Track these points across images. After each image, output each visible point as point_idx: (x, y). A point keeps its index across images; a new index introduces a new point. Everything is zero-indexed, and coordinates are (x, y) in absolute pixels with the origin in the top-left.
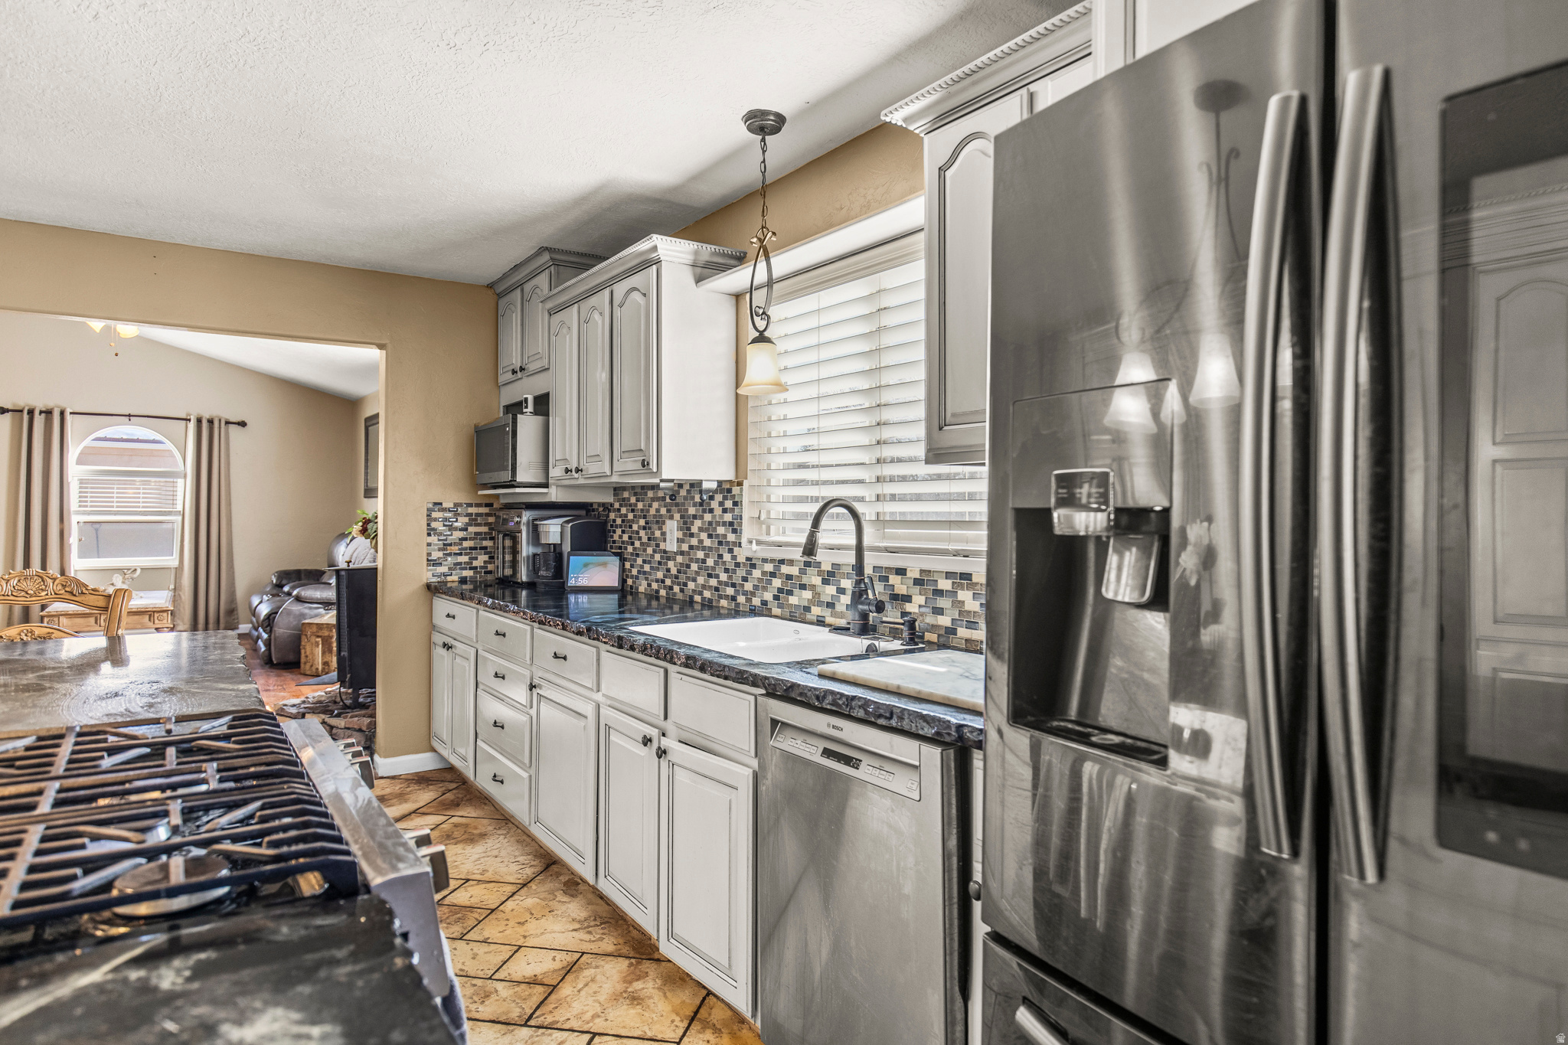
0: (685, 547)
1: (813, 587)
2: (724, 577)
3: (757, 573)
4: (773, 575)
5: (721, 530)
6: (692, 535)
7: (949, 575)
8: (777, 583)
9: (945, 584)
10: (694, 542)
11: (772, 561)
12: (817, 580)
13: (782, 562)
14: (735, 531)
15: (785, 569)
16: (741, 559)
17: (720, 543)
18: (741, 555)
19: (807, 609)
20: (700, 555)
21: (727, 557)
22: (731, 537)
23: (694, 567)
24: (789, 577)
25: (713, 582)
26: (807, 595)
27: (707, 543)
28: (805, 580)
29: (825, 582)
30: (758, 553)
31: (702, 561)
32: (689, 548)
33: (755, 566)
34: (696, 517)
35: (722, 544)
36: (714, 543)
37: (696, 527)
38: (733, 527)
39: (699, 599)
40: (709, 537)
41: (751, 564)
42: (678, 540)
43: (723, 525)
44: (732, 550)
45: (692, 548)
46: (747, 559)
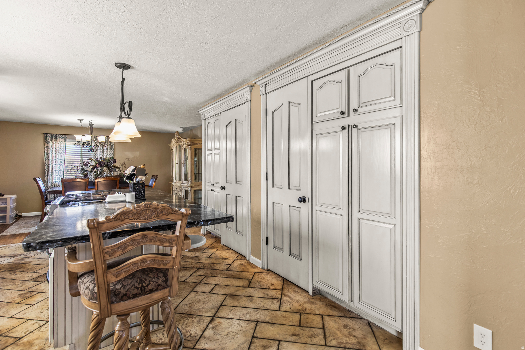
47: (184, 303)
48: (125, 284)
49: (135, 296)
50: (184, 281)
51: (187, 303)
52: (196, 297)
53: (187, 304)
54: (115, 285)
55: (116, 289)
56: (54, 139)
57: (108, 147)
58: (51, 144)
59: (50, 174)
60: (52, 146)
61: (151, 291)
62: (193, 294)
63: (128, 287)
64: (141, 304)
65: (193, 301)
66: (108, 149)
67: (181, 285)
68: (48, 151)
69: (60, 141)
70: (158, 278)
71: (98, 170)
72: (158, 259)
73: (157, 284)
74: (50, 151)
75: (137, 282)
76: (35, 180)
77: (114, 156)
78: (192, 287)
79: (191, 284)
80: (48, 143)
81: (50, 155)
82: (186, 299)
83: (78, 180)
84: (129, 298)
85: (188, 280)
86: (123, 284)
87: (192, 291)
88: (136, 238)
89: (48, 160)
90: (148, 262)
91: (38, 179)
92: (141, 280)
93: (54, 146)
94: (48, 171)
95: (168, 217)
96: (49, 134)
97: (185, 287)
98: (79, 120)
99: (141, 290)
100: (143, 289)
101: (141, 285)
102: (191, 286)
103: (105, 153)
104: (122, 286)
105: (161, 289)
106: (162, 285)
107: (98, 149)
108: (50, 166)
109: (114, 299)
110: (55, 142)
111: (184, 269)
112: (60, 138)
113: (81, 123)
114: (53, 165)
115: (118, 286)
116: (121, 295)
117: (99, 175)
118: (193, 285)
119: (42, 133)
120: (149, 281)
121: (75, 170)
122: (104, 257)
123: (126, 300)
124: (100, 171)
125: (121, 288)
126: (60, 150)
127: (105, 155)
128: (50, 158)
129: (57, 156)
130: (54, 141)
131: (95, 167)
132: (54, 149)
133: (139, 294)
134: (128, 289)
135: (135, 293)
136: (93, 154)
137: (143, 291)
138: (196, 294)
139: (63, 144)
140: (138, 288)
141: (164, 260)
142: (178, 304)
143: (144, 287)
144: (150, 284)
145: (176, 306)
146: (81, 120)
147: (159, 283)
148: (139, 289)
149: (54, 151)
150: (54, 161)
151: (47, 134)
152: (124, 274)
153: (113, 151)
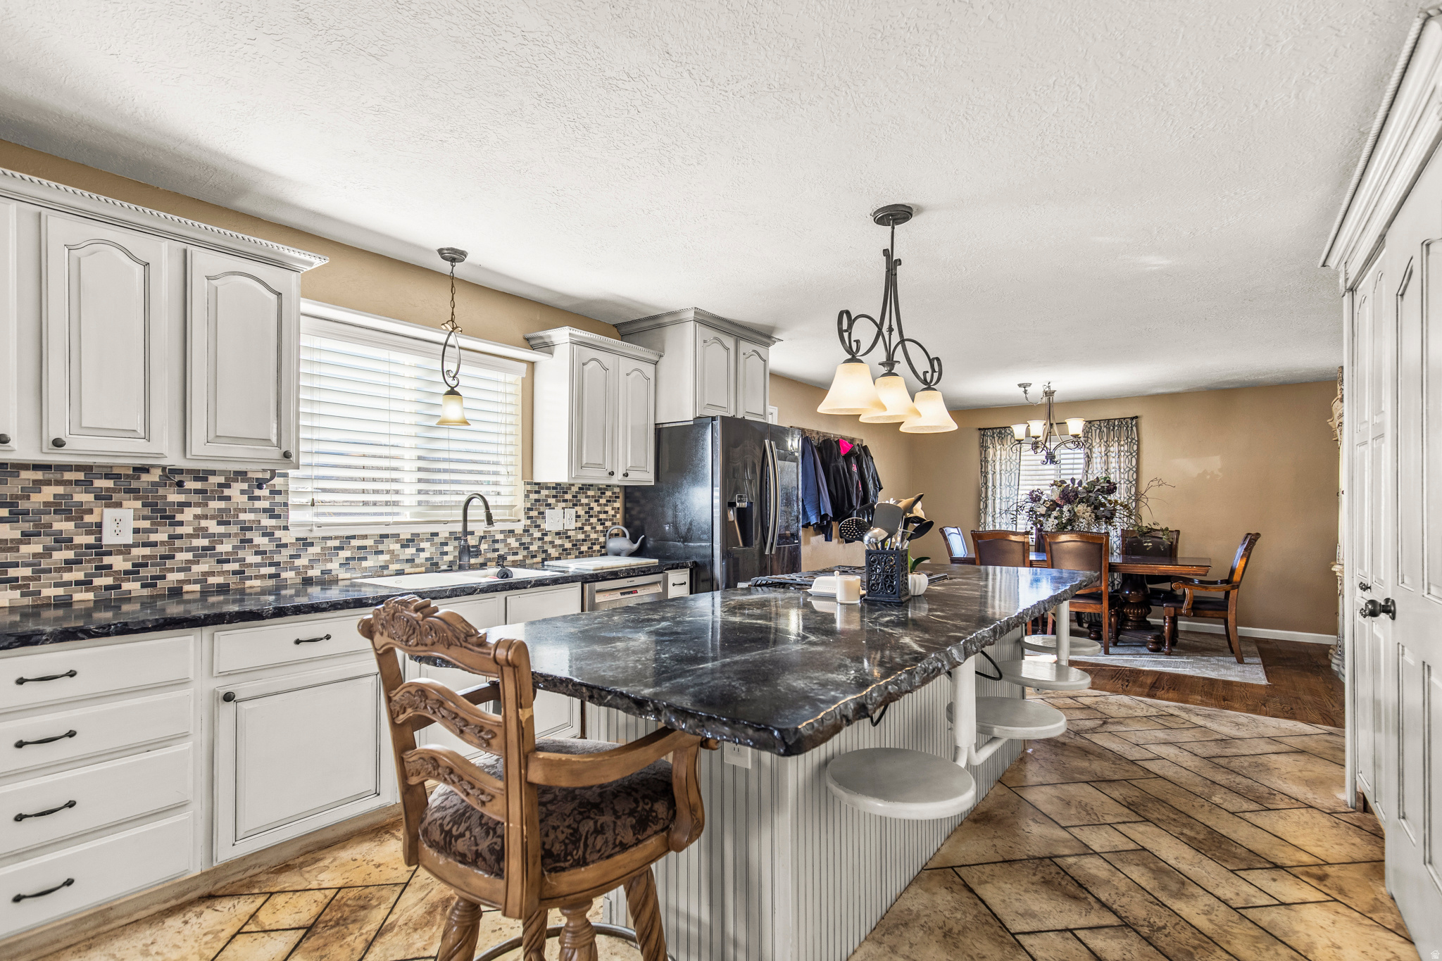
0: (159, 537)
1: (391, 552)
2: (252, 559)
3: (315, 550)
4: (342, 548)
5: (246, 516)
6: (181, 524)
7: (502, 532)
8: (347, 553)
9: (499, 537)
10: (184, 530)
11: (336, 538)
12: (396, 546)
13: (354, 537)
14: (275, 517)
15: (355, 543)
16: (288, 540)
17: (244, 529)
18: (287, 537)
19: (385, 568)
20: (201, 542)
21: (261, 541)
22: (267, 522)
23: (182, 557)
24: (362, 548)
25: (232, 567)
26: (386, 557)
27: (217, 529)
28: (381, 547)
29: (403, 546)
30: (318, 533)
31: (204, 548)
32: (171, 537)
33: (312, 544)
34: (188, 504)
35: (250, 529)
36: (234, 529)
37: (188, 515)
38: (271, 513)
39: (197, 587)
40: (219, 523)
41: (305, 543)
42: (136, 531)
43: (253, 510)
44: (273, 534)
45: (180, 537)
46: (298, 539)
50: (1014, 935)
56: (996, 438)
57: (1122, 448)
58: (991, 451)
60: (994, 453)
61: (464, 859)
66: (1122, 454)
68: (986, 467)
69: (1009, 443)
70: (488, 832)
71: (1062, 512)
74: (990, 467)
75: (455, 812)
77: (1137, 472)
80: (987, 450)
81: (990, 476)
83: (1013, 538)
84: (431, 845)
89: (987, 489)
90: (440, 771)
91: (950, 531)
93: (998, 455)
94: (985, 514)
96: (988, 429)
98: (1020, 385)
100: (447, 838)
101: (450, 826)
103: (1113, 465)
105: (486, 871)
106: (486, 860)
107: (1094, 455)
108: (990, 501)
110: (998, 447)
111: (1077, 892)
112: (1008, 436)
113: (1025, 392)
114: (994, 500)
117: (1065, 527)
119: (975, 429)
120: (466, 826)
124: (1066, 515)
126: (1009, 463)
127: (1113, 470)
128: (990, 484)
129: (1003, 477)
130: (997, 445)
131: (1054, 505)
132: (997, 463)
133: (442, 847)
134: (433, 821)
136: (1081, 471)
137: (448, 845)
139: (1013, 449)
140: (442, 830)
141: (476, 785)
144: (462, 834)
146: (1024, 386)
147: (480, 848)
148: (443, 835)
149: (997, 468)
150: (998, 491)
151: (985, 429)
153: (1134, 460)
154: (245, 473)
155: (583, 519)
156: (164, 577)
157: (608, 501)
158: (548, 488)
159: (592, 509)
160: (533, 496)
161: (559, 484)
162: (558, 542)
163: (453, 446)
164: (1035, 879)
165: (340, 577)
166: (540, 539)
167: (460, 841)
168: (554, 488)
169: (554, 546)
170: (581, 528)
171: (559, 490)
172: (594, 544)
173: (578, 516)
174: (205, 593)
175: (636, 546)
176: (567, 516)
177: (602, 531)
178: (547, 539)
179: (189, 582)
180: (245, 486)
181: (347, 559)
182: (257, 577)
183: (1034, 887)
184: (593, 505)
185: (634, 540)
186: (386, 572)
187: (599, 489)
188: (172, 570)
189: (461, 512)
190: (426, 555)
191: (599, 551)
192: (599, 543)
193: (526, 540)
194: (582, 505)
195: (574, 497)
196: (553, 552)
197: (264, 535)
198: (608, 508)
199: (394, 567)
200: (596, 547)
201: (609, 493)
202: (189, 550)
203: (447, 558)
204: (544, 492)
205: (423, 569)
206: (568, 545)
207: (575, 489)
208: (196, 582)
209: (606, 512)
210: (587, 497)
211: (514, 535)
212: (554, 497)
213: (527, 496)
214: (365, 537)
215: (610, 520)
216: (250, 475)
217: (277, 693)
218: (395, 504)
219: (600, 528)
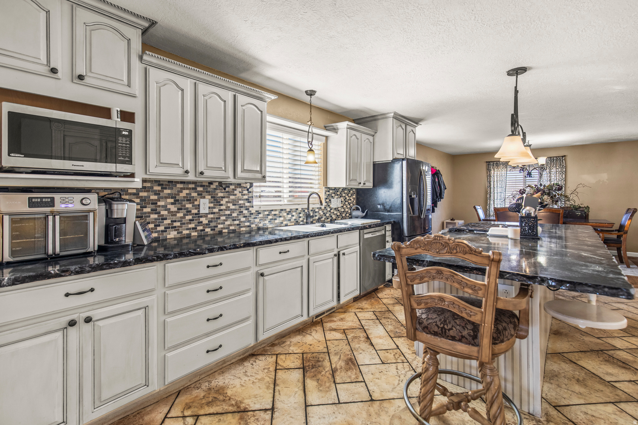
0: (216, 210)
1: (284, 217)
2: (243, 219)
3: (261, 215)
4: (268, 215)
5: (241, 202)
6: (222, 205)
8: (270, 217)
10: (223, 207)
11: (267, 211)
12: (285, 214)
13: (272, 210)
14: (249, 202)
15: (273, 213)
16: (253, 211)
17: (240, 207)
18: (253, 210)
19: (282, 223)
20: (228, 212)
21: (245, 212)
22: (247, 204)
23: (223, 218)
24: (275, 215)
25: (237, 222)
26: (282, 219)
27: (232, 207)
28: (281, 215)
29: (288, 214)
30: (262, 209)
31: (229, 215)
32: (220, 210)
33: (260, 213)
34: (224, 197)
35: (242, 207)
36: (237, 207)
37: (224, 202)
38: (248, 200)
39: (226, 231)
40: (233, 205)
41: (258, 213)
42: (209, 208)
43: (243, 200)
44: (249, 209)
45: (221, 210)
46: (256, 211)
47: (583, 408)
48: (429, 317)
49: (435, 334)
50: (608, 382)
51: (590, 412)
52: (613, 416)
53: (586, 413)
54: (422, 313)
55: (422, 318)
56: (495, 166)
57: (558, 170)
58: (492, 172)
59: (492, 202)
60: (494, 173)
61: (453, 338)
62: (610, 408)
63: (430, 321)
64: (443, 347)
65: (600, 416)
66: (558, 172)
67: (598, 384)
68: (490, 179)
69: (501, 168)
70: (463, 328)
72: (458, 304)
73: (460, 334)
74: (492, 179)
75: (440, 320)
76: (475, 207)
77: (565, 180)
78: (617, 397)
79: (620, 393)
80: (490, 170)
81: (492, 183)
82: (592, 407)
84: (430, 333)
85: (617, 385)
86: (428, 315)
87: (613, 403)
88: (431, 271)
89: (490, 188)
90: (446, 303)
91: (478, 207)
92: (445, 321)
93: (496, 174)
94: (490, 200)
95: (465, 256)
96: (491, 162)
97: (603, 389)
99: (442, 330)
100: (444, 331)
101: (442, 325)
102: (617, 395)
103: (554, 178)
104: (427, 318)
105: (466, 343)
106: (467, 339)
107: (544, 173)
108: (492, 194)
109: (418, 326)
111: (624, 365)
112: (501, 165)
114: (494, 194)
115: (424, 316)
116: (423, 325)
118: (623, 396)
119: (485, 162)
120: (453, 326)
121: (511, 199)
122: (407, 281)
123: (427, 333)
125: (425, 318)
126: (501, 177)
128: (492, 186)
129: (498, 184)
130: (495, 169)
132: (495, 177)
133: (440, 334)
134: (430, 323)
135: (436, 330)
137: (442, 333)
138: (618, 413)
139: (504, 170)
140: (439, 327)
141: (467, 309)
142: (571, 403)
143: (445, 329)
144: (452, 329)
145: (567, 404)
147: (463, 334)
148: (440, 329)
149: (495, 179)
150: (496, 190)
151: (489, 162)
152: (423, 304)
153: (564, 176)
154: (240, 184)
155: (343, 202)
156: (217, 227)
157: (351, 195)
158: (332, 190)
159: (346, 198)
160: (328, 193)
161: (335, 188)
162: (335, 212)
163: (302, 172)
164: (601, 359)
165: (269, 227)
166: (330, 211)
167: (451, 331)
168: (334, 190)
169: (334, 214)
170: (343, 207)
171: (336, 190)
172: (347, 213)
173: (342, 202)
174: (229, 233)
175: (364, 214)
176: (338, 201)
177: (349, 208)
178: (332, 211)
179: (224, 228)
180: (240, 190)
181: (271, 219)
182: (244, 227)
183: (603, 363)
184: (347, 197)
185: (363, 212)
186: (282, 225)
187: (349, 190)
188: (219, 224)
189: (307, 200)
190: (294, 218)
191: (349, 216)
192: (349, 213)
193: (325, 211)
194: (343, 197)
195: (341, 193)
196: (334, 217)
197: (246, 209)
198: (351, 198)
199: (285, 223)
200: (348, 215)
201: (351, 192)
202: (224, 215)
203: (301, 219)
204: (331, 191)
205: (293, 224)
206: (339, 214)
207: (340, 190)
208: (226, 228)
209: (351, 200)
210: (345, 193)
211: (321, 210)
212: (334, 193)
213: (325, 193)
214: (276, 210)
215: (352, 203)
216: (242, 185)
217: (274, 274)
218: (280, 197)
219: (349, 206)
